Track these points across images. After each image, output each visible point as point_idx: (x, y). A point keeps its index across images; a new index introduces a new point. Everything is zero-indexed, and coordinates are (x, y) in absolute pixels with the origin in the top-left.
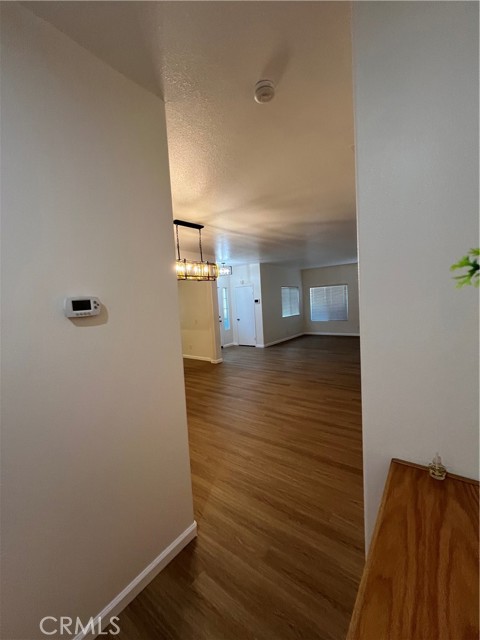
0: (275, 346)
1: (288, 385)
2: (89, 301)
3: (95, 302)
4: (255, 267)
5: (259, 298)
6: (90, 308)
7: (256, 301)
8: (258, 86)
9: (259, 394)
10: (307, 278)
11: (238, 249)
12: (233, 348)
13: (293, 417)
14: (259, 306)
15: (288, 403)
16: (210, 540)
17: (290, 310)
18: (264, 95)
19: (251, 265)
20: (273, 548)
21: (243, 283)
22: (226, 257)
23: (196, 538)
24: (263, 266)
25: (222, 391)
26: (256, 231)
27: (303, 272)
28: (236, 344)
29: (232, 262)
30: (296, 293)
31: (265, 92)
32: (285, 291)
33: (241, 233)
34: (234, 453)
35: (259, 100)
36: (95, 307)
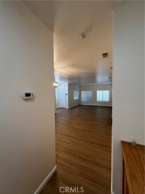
0: (72, 108)
1: (77, 120)
2: (30, 94)
3: (32, 94)
4: (66, 84)
5: (67, 93)
6: (30, 96)
7: (67, 94)
8: (82, 34)
9: (69, 123)
10: (81, 88)
11: (62, 78)
12: (59, 108)
13: (81, 130)
14: (67, 96)
15: (78, 125)
16: (61, 171)
17: (76, 98)
18: (83, 37)
19: (65, 84)
20: (81, 171)
21: (63, 88)
22: (58, 81)
23: (56, 171)
24: (69, 84)
25: (58, 122)
26: (70, 74)
27: (80, 86)
28: (59, 107)
29: (59, 82)
30: (78, 92)
31: (83, 36)
32: (75, 92)
33: (65, 74)
34: (64, 142)
35: (82, 38)
36: (32, 96)
